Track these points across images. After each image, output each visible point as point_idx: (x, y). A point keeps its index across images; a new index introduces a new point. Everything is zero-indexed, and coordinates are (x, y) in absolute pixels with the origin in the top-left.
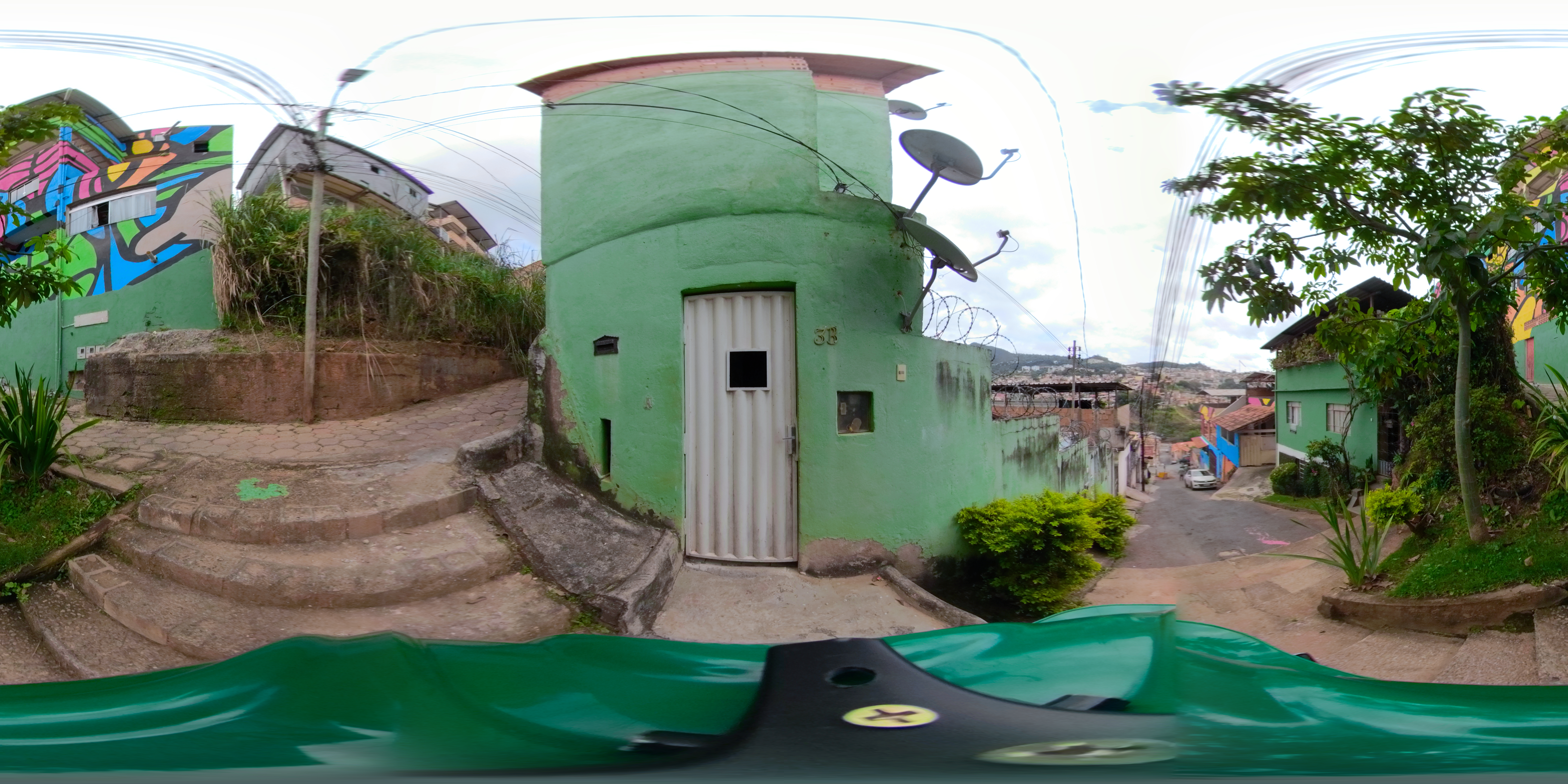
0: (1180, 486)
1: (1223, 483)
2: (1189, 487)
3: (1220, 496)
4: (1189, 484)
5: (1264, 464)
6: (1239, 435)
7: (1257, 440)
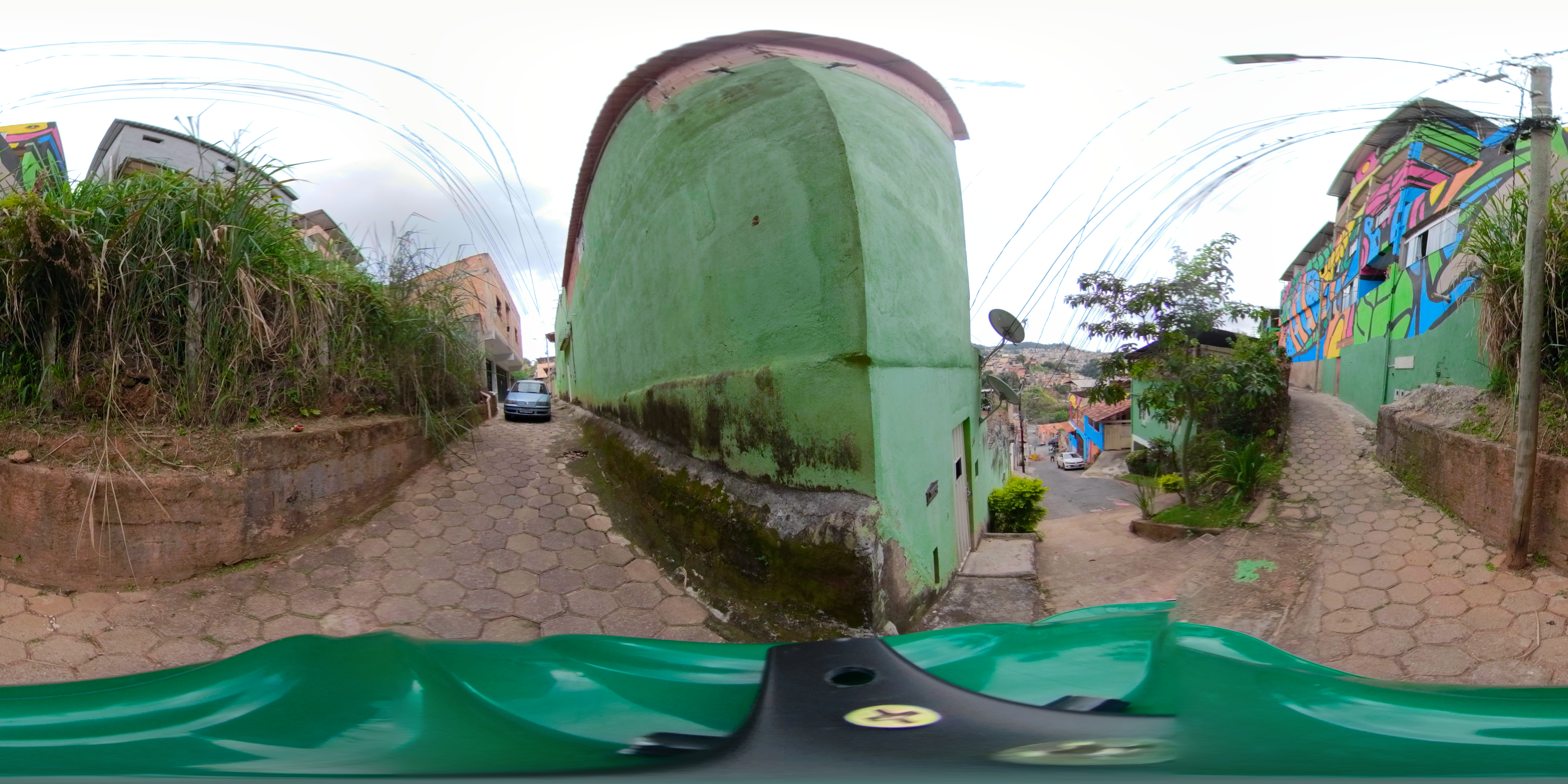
0: (1053, 467)
1: (1089, 465)
2: (1061, 467)
3: (1087, 475)
4: (1060, 464)
5: (1123, 449)
6: (1104, 424)
7: (1117, 429)
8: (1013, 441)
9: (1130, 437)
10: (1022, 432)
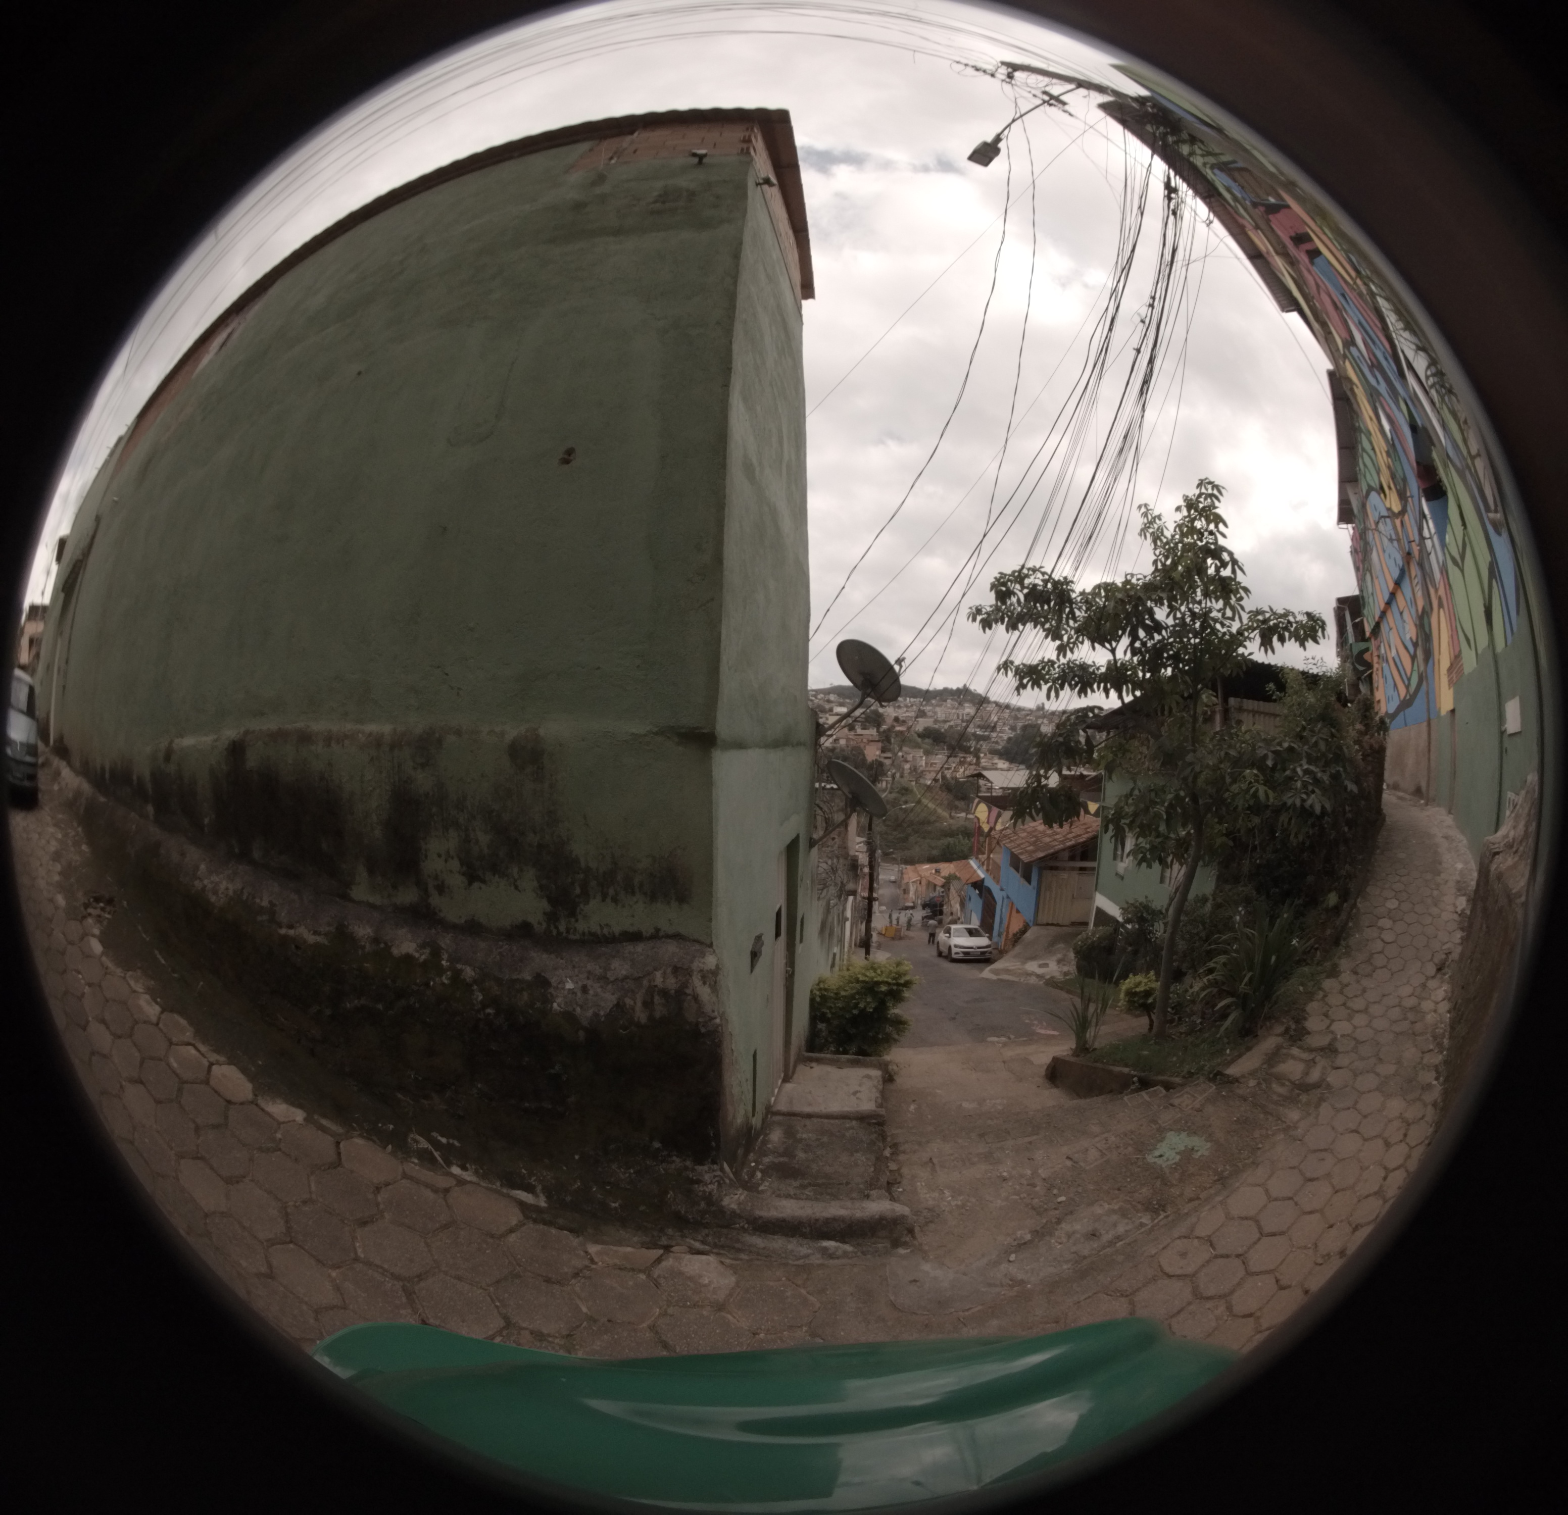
1: (1002, 953)
2: (946, 955)
3: (996, 972)
4: (945, 951)
5: (1073, 924)
6: (1041, 870)
7: (1069, 879)
8: (854, 893)
9: (1091, 898)
10: (871, 875)
